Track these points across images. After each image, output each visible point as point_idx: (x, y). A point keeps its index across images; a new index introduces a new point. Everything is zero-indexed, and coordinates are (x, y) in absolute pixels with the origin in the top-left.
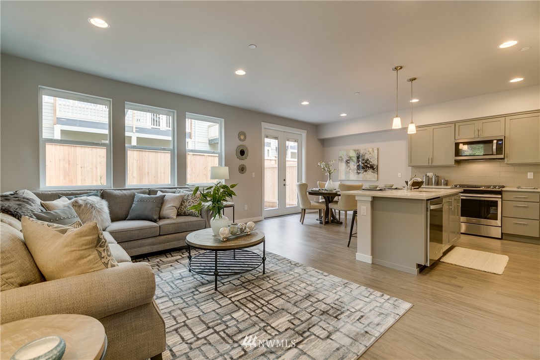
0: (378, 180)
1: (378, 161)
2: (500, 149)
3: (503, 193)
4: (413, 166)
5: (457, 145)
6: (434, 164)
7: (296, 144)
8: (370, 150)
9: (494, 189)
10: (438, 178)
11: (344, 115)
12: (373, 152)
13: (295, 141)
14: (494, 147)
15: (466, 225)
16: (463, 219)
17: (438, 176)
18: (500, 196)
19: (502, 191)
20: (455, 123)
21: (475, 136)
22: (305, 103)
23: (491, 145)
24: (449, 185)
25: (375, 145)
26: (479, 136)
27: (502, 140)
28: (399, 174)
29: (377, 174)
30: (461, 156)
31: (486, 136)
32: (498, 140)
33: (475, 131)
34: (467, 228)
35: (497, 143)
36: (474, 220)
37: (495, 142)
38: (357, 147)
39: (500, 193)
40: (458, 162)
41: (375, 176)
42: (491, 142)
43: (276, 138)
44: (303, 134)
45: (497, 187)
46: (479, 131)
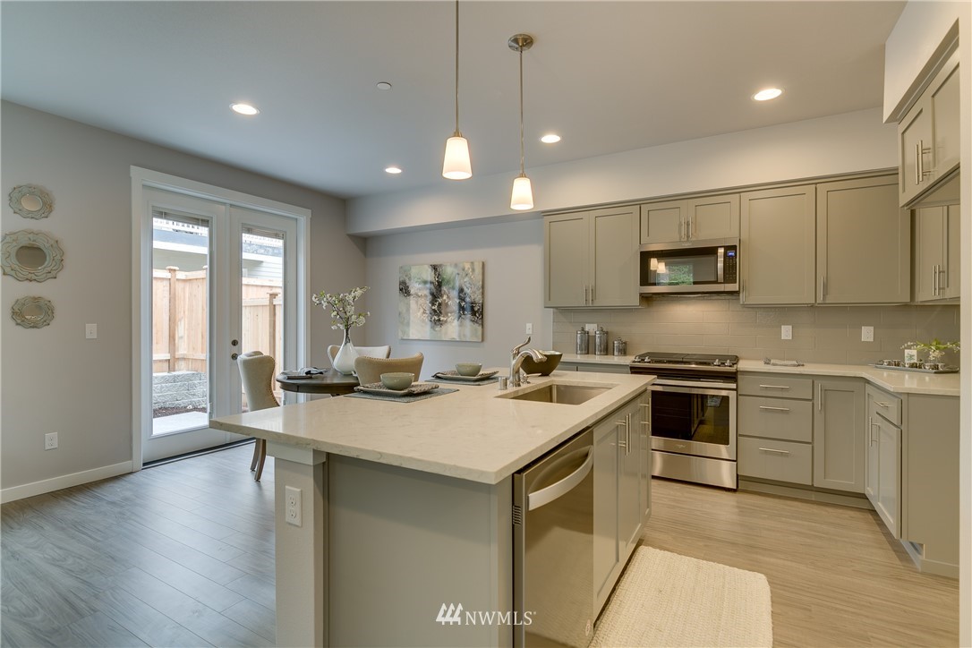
0: (483, 340)
1: (483, 293)
2: (731, 272)
3: (739, 377)
4: (556, 308)
5: (645, 257)
6: (598, 303)
7: (279, 243)
8: (467, 266)
9: (722, 369)
10: (607, 337)
11: (393, 170)
12: (473, 270)
13: (276, 236)
14: (720, 265)
15: (663, 457)
16: (657, 441)
17: (607, 333)
18: (734, 386)
19: (736, 373)
20: (639, 203)
21: (681, 237)
22: (245, 109)
23: (712, 258)
24: (630, 355)
25: (478, 255)
26: (688, 237)
27: (734, 248)
28: (529, 326)
29: (483, 327)
30: (655, 284)
31: (702, 238)
32: (727, 248)
33: (680, 225)
34: (666, 463)
35: (725, 254)
36: (680, 444)
37: (721, 251)
38: (437, 258)
39: (731, 377)
40: (647, 299)
41: (476, 330)
42: (712, 251)
43: (204, 222)
44: (302, 220)
45: (728, 363)
46: (688, 225)
